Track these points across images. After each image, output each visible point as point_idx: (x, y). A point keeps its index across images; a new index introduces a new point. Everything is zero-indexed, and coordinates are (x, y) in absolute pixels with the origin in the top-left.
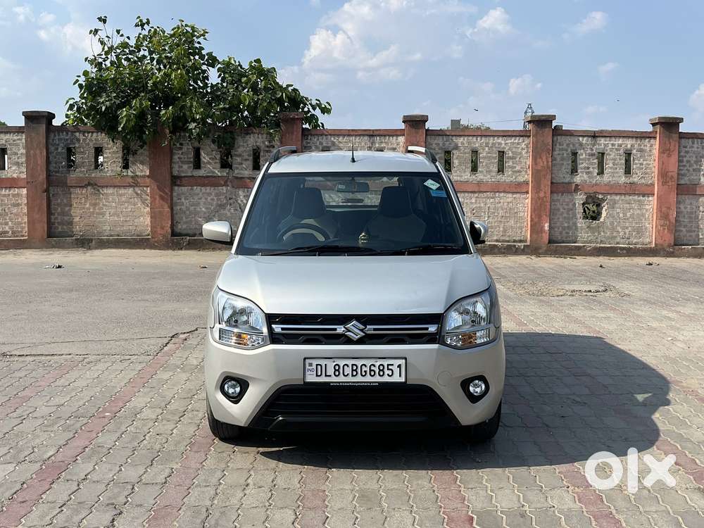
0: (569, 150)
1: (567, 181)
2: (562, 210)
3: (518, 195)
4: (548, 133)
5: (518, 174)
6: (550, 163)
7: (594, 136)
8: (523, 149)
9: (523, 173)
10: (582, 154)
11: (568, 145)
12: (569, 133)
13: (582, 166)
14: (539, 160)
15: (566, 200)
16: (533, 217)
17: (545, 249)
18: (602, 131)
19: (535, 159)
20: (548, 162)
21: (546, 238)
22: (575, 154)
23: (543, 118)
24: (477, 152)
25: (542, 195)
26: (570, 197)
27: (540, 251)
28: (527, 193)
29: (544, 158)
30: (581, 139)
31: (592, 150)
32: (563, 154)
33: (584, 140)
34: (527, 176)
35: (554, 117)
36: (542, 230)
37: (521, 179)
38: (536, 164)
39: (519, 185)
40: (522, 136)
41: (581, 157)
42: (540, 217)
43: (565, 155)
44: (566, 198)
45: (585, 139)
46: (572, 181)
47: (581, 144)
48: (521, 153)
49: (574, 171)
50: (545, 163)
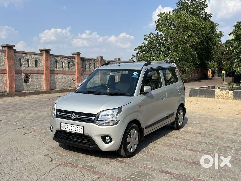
0: (19, 58)
1: (19, 69)
2: (18, 80)
3: (2, 75)
4: (12, 51)
5: (2, 66)
6: (14, 63)
7: (26, 53)
8: (3, 57)
9: (4, 66)
10: (23, 60)
11: (18, 56)
12: (18, 52)
13: (23, 64)
14: (10, 61)
15: (19, 76)
16: (10, 83)
17: (14, 94)
18: (28, 52)
21: (14, 90)
22: (20, 59)
23: (11, 46)
25: (12, 74)
26: (20, 75)
27: (13, 95)
28: (6, 73)
29: (12, 61)
30: (22, 54)
31: (26, 58)
32: (17, 59)
33: (23, 55)
34: (7, 67)
35: (14, 46)
36: (13, 88)
37: (3, 68)
38: (9, 63)
39: (3, 70)
40: (2, 52)
41: (22, 61)
42: (12, 82)
43: (17, 60)
44: (19, 75)
45: (23, 54)
46: (20, 69)
47: (22, 56)
48: (2, 58)
49: (21, 66)
50: (12, 63)
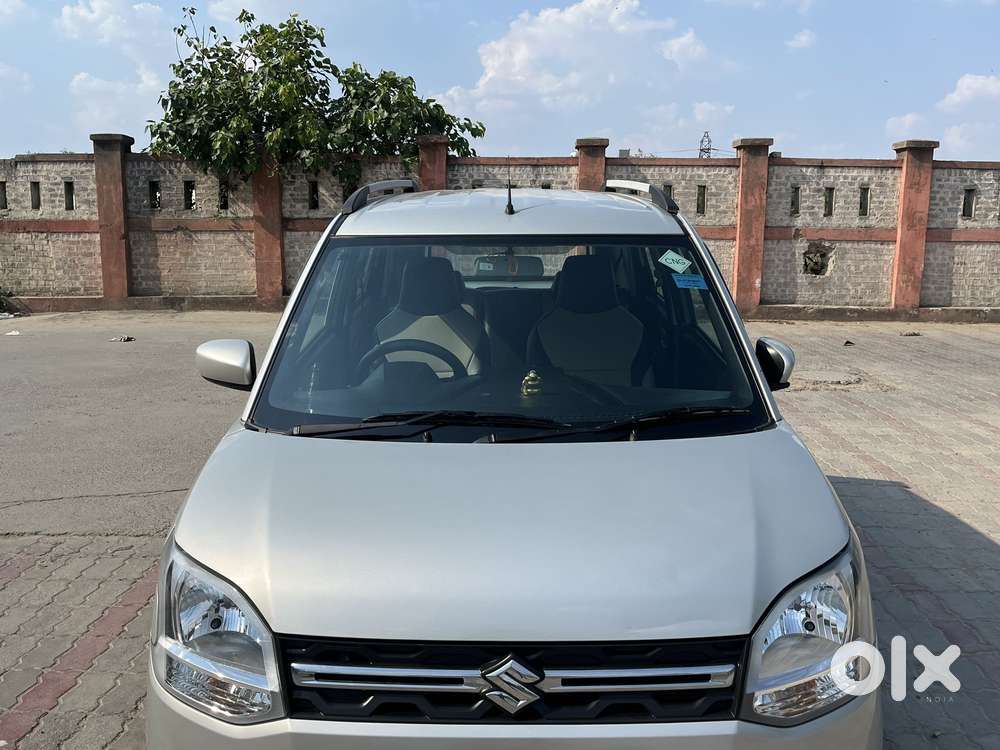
0: (789, 185)
1: (784, 224)
2: (777, 261)
3: (721, 243)
4: (763, 161)
5: (723, 215)
6: (764, 202)
7: (822, 166)
8: (730, 183)
9: (730, 213)
10: (805, 190)
11: (787, 178)
12: (790, 163)
13: (804, 205)
14: (749, 198)
15: (784, 249)
16: (741, 270)
17: (755, 310)
18: (831, 161)
19: (745, 195)
20: (761, 199)
21: (756, 297)
22: (796, 189)
23: (758, 142)
24: (670, 187)
25: (753, 242)
26: (788, 245)
27: (749, 314)
28: (734, 239)
29: (757, 195)
30: (804, 170)
31: (818, 184)
32: (780, 190)
33: (809, 172)
34: (736, 219)
35: (771, 141)
36: (751, 288)
37: (726, 222)
38: (746, 202)
39: (724, 229)
40: (729, 166)
41: (804, 194)
42: (750, 270)
43: (784, 191)
44: (784, 246)
45: (810, 169)
46: (792, 224)
47: (804, 177)
48: (726, 189)
49: (795, 210)
50: (758, 201)
